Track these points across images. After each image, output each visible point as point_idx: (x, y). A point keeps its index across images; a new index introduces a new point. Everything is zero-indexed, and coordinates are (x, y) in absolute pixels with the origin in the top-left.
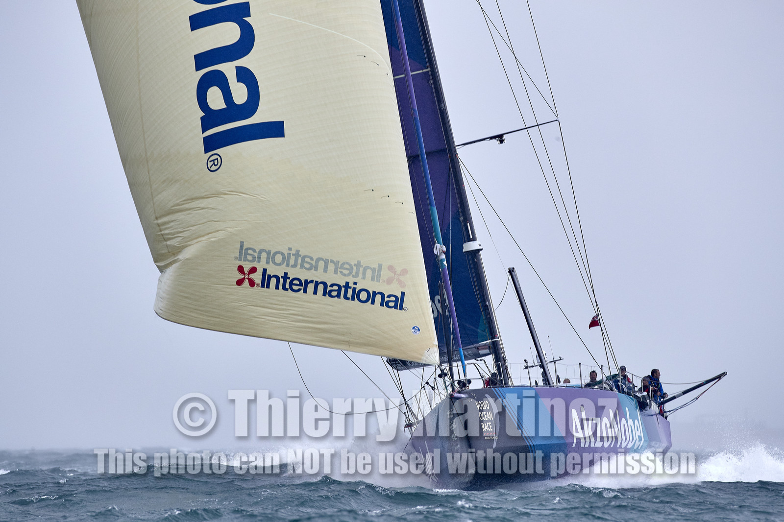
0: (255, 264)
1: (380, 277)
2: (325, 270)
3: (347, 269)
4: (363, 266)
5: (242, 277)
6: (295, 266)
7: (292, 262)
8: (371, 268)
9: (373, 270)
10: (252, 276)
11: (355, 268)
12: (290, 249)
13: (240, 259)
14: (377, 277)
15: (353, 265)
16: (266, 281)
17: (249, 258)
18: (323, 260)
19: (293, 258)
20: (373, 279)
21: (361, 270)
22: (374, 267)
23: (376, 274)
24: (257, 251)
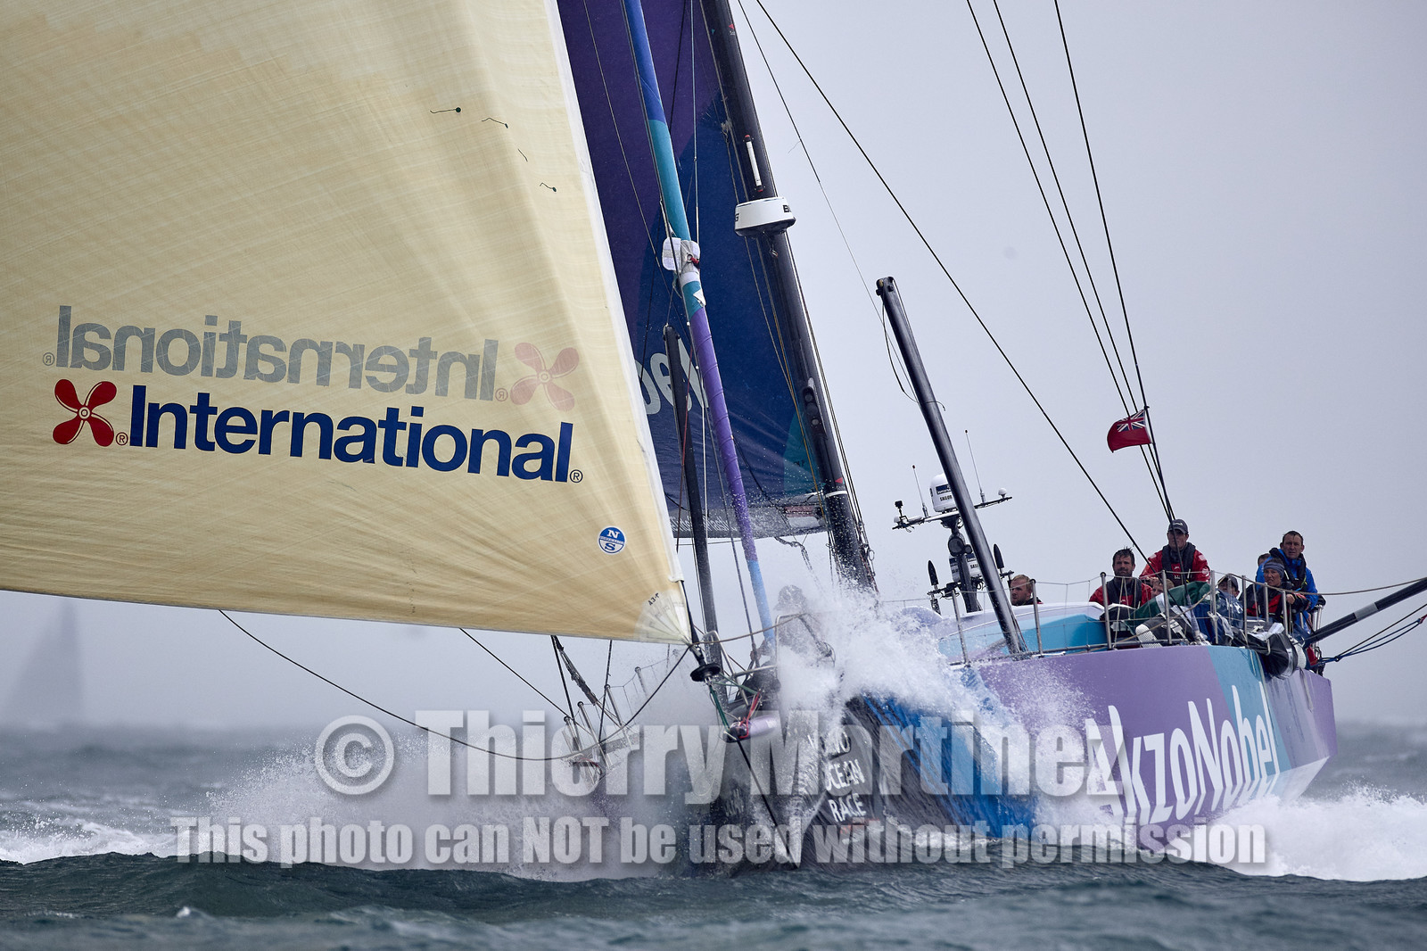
0: (107, 375)
1: (492, 384)
2: (323, 379)
3: (390, 368)
4: (439, 355)
5: (68, 414)
6: (228, 371)
7: (220, 360)
8: (461, 358)
9: (471, 363)
10: (101, 411)
11: (413, 363)
12: (211, 320)
13: (62, 362)
14: (483, 384)
15: (407, 354)
16: (144, 427)
17: (91, 355)
18: (312, 345)
19: (221, 349)
20: (470, 392)
21: (433, 365)
22: (472, 352)
23: (480, 374)
24: (113, 332)
